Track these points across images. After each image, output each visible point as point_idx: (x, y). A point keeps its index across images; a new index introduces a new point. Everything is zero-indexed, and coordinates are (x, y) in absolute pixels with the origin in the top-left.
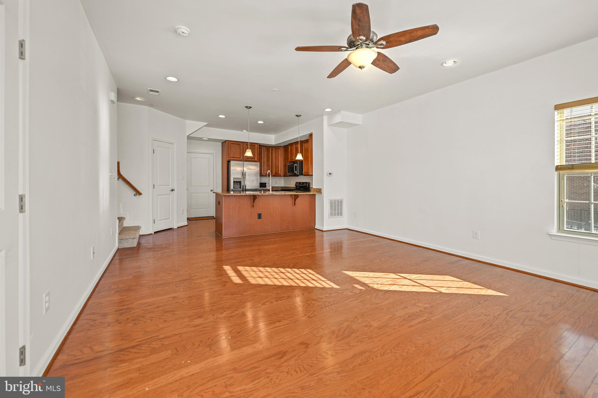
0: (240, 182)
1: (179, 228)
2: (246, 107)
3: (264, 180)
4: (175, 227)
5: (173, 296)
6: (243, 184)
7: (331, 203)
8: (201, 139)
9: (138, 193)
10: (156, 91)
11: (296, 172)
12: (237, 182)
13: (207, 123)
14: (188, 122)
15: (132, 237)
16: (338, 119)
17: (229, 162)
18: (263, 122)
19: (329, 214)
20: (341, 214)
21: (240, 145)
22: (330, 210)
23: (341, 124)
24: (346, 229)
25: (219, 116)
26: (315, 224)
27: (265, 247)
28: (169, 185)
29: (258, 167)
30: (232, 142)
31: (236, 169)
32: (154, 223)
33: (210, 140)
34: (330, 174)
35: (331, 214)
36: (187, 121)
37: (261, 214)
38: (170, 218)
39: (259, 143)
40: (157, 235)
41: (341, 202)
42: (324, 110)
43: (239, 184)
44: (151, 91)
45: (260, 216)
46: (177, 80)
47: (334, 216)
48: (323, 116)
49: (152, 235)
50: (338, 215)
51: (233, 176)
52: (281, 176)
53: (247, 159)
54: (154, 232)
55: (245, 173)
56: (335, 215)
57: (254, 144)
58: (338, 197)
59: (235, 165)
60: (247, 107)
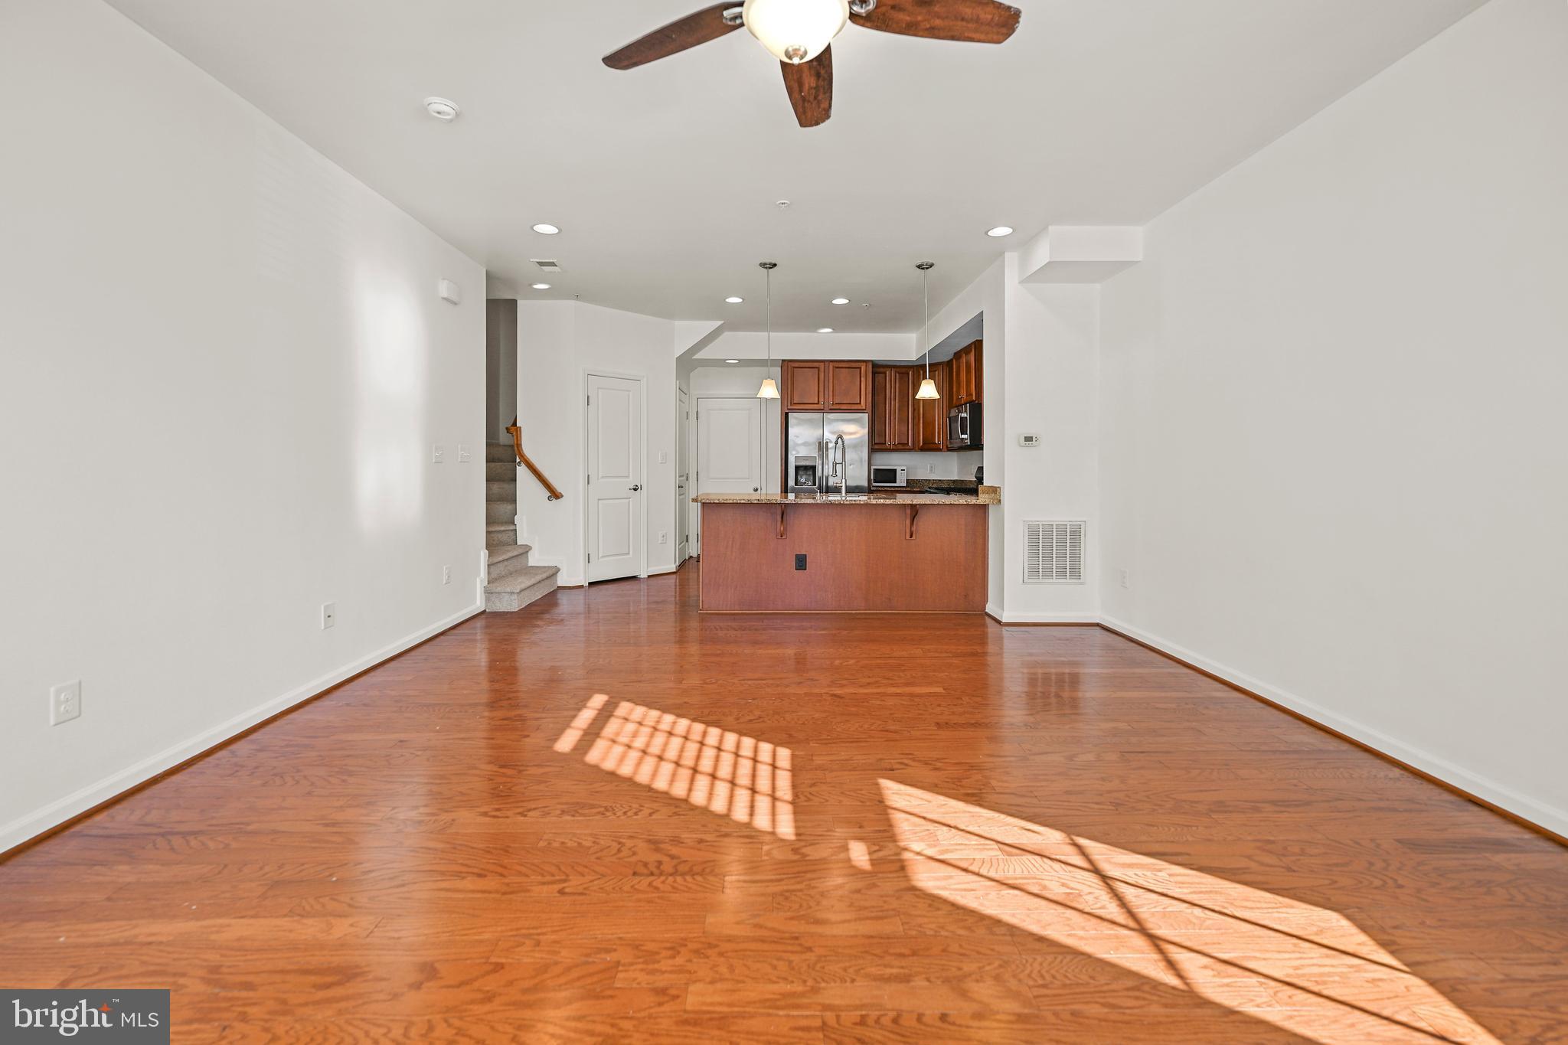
0: (813, 468)
1: (652, 579)
2: (763, 265)
3: (886, 461)
4: (643, 575)
5: (402, 739)
6: (819, 473)
7: (1033, 533)
8: (721, 363)
9: (555, 495)
10: (545, 263)
11: (963, 436)
12: (806, 468)
13: (722, 322)
14: (679, 324)
15: (508, 590)
16: (1042, 255)
17: (787, 414)
18: (848, 301)
19: (1026, 571)
20: (1076, 573)
21: (819, 371)
22: (1030, 557)
23: (1051, 270)
24: (1098, 625)
25: (727, 300)
26: (985, 600)
27: (760, 651)
28: (628, 477)
29: (863, 428)
30: (797, 365)
31: (804, 434)
32: (589, 562)
33: (744, 363)
34: (1029, 439)
35: (1034, 572)
36: (677, 323)
37: (806, 555)
38: (631, 552)
39: (872, 361)
40: (594, 589)
41: (1076, 533)
42: (986, 233)
43: (811, 473)
44: (541, 264)
45: (801, 562)
46: (557, 231)
47: (1045, 576)
48: (1004, 253)
49: (582, 590)
50: (1062, 573)
51: (794, 453)
52: (939, 450)
53: (838, 407)
54: (590, 583)
55: (827, 443)
56: (1048, 573)
57: (857, 365)
58: (1059, 516)
59: (801, 422)
60: (765, 264)
